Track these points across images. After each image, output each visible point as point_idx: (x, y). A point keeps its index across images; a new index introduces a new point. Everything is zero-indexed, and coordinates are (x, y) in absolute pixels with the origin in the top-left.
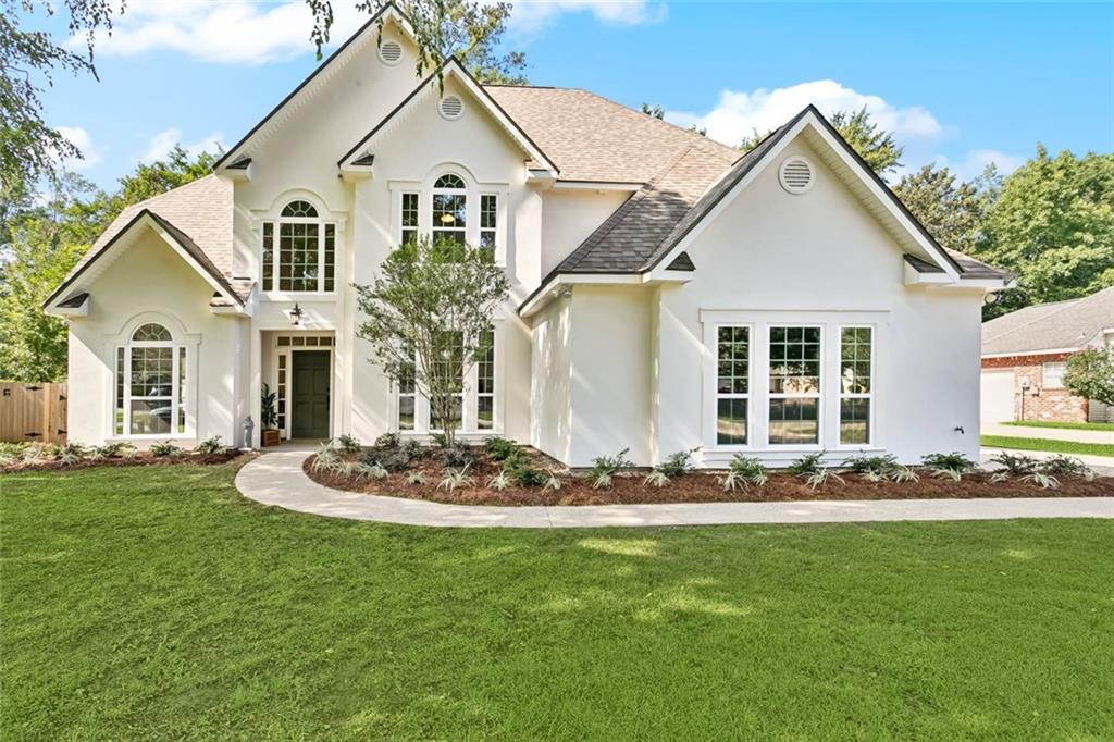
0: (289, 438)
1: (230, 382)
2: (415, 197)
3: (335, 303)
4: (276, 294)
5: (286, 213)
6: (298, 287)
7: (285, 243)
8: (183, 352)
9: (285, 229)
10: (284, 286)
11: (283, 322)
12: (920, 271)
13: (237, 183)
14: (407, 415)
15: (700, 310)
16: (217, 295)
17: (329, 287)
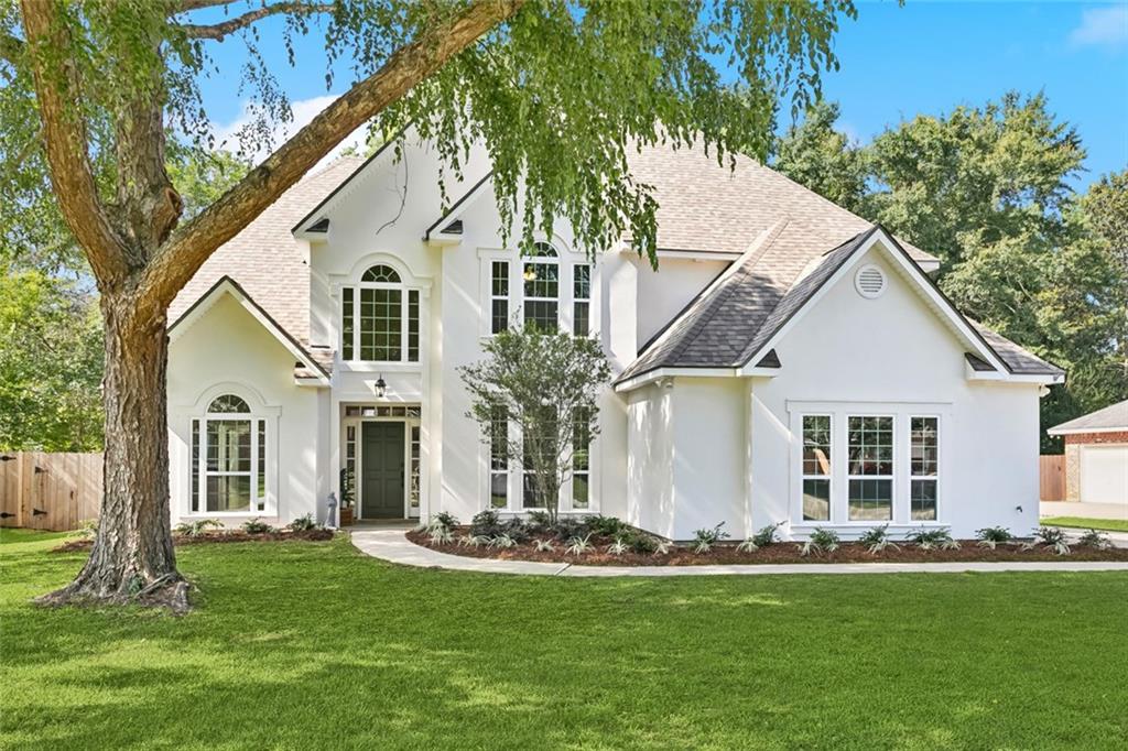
0: (360, 517)
1: (312, 458)
2: (505, 265)
3: (419, 374)
4: (357, 364)
5: (367, 277)
6: (382, 356)
7: (365, 310)
8: (262, 424)
9: (366, 294)
10: (365, 356)
11: (367, 392)
12: (976, 370)
13: (314, 246)
15: (786, 401)
16: (299, 365)
17: (414, 355)
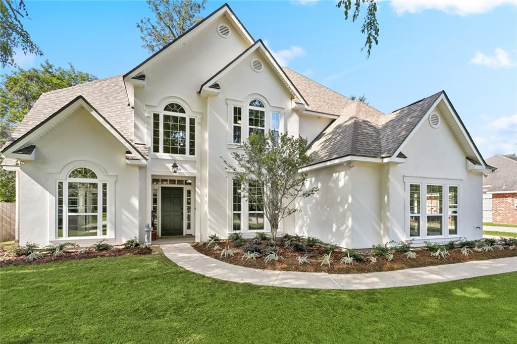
0: (160, 236)
2: (240, 109)
3: (195, 161)
4: (161, 154)
5: (166, 109)
6: (175, 151)
7: (166, 126)
8: (105, 186)
9: (166, 118)
10: (166, 150)
11: (167, 170)
13: (137, 89)
14: (237, 227)
15: (404, 176)
16: (129, 152)
17: (192, 152)
